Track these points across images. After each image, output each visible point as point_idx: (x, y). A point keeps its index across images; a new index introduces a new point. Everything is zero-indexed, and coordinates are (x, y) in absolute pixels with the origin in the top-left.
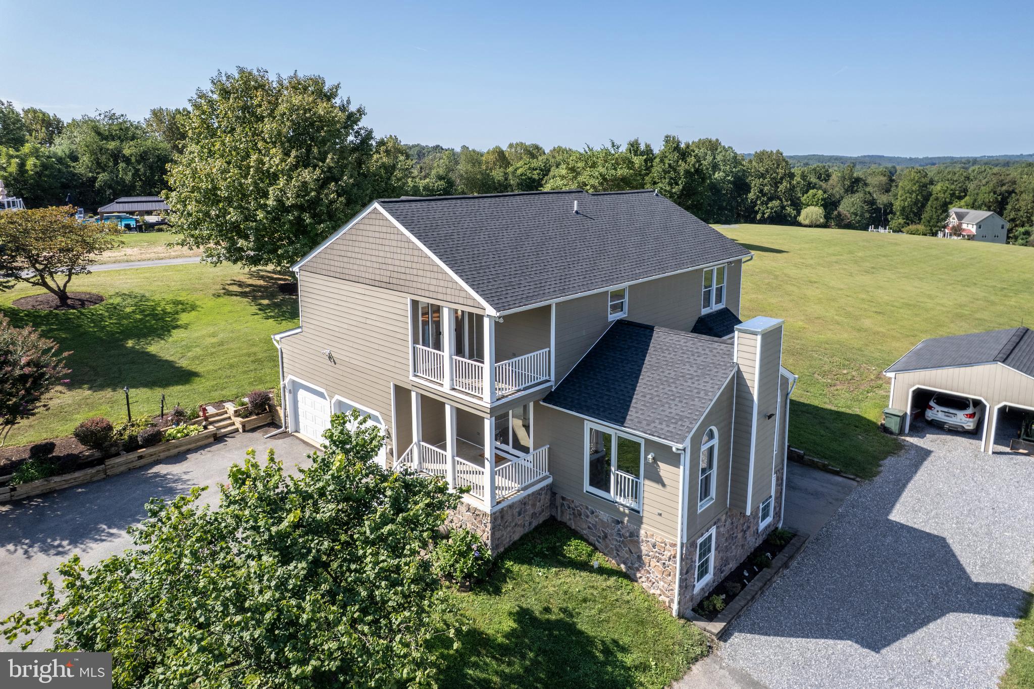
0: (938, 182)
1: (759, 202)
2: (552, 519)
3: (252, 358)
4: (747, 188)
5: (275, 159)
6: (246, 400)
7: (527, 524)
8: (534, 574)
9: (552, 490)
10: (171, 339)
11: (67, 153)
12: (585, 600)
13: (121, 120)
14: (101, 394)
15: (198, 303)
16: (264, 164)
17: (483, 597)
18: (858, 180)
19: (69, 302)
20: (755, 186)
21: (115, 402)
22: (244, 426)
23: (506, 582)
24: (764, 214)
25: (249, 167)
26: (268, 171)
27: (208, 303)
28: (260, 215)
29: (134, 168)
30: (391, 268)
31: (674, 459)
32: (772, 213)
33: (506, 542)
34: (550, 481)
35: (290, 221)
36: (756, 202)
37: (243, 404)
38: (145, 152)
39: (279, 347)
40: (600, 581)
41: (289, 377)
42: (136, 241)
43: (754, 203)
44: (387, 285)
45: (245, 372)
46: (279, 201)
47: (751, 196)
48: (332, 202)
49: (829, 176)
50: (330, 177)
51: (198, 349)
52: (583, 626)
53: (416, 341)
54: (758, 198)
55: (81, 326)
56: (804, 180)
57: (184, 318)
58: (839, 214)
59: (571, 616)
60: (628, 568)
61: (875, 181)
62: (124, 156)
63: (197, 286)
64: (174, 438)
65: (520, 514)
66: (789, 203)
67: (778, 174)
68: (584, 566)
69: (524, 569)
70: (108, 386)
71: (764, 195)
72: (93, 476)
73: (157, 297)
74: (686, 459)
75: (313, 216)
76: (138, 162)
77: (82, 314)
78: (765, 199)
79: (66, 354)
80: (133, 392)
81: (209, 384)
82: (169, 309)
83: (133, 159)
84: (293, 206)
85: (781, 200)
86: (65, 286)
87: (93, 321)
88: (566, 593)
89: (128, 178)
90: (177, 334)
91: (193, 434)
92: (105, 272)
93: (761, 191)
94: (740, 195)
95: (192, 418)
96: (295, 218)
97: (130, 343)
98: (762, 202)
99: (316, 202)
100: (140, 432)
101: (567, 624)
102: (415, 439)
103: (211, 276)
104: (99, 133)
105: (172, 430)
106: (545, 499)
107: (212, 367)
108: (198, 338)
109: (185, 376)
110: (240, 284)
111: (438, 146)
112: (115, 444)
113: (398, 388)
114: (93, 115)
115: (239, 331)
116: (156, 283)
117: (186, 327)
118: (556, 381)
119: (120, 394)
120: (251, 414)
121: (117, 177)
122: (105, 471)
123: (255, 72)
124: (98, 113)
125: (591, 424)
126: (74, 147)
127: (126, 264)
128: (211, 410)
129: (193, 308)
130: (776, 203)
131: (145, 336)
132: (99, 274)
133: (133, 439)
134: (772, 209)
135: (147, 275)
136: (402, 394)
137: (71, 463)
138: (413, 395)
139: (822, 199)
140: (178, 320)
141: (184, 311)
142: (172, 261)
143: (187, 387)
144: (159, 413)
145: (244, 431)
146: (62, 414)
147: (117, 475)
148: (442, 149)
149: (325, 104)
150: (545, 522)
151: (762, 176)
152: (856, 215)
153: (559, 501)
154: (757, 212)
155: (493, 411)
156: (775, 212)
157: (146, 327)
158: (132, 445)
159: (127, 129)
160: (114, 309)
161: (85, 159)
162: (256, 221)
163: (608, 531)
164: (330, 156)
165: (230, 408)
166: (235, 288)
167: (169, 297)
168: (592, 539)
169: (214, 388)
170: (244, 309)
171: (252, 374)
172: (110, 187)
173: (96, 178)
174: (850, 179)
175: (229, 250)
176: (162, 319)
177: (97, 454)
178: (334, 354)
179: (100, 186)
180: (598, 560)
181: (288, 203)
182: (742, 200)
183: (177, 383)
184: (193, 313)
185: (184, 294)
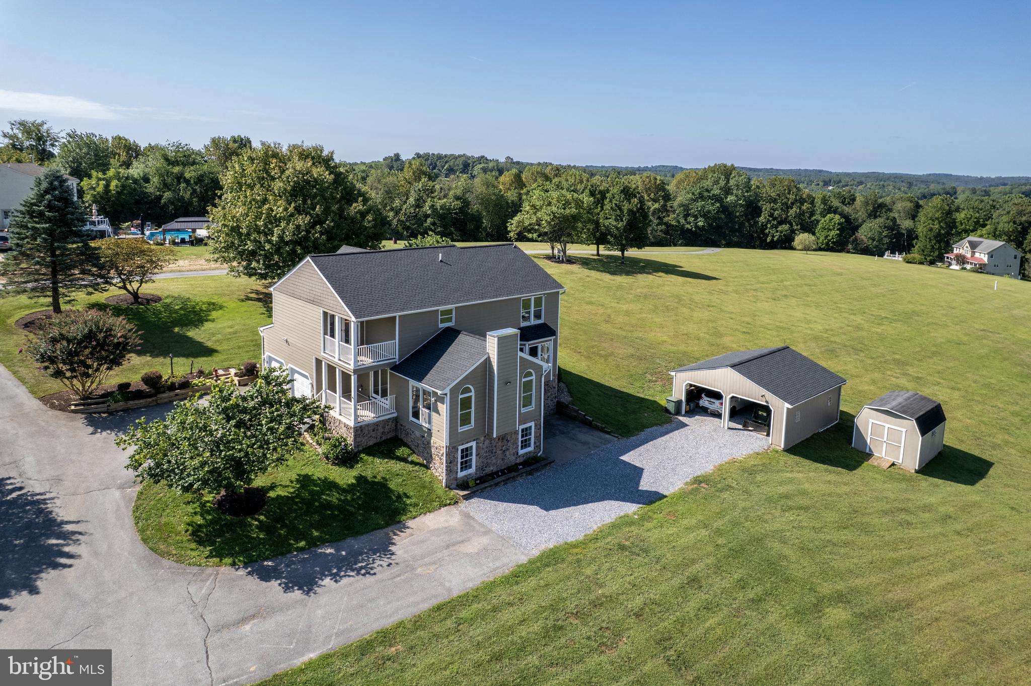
0: (963, 209)
1: (769, 226)
2: (397, 436)
3: (254, 343)
4: (757, 211)
5: (279, 209)
6: (242, 368)
7: (379, 437)
8: (375, 461)
9: (396, 420)
10: (203, 328)
11: (142, 175)
12: (397, 475)
13: (185, 149)
14: (157, 359)
15: (225, 304)
16: (273, 211)
17: (343, 469)
18: (882, 206)
19: (140, 300)
20: (766, 210)
21: (165, 364)
22: (239, 383)
23: (358, 463)
24: (773, 237)
25: (262, 213)
26: (275, 216)
27: (231, 304)
28: (267, 247)
29: (192, 188)
30: (314, 293)
31: (441, 399)
32: (780, 236)
33: (364, 445)
34: (395, 415)
35: (287, 251)
36: (766, 225)
37: (240, 369)
38: (202, 176)
39: (262, 335)
40: (410, 467)
41: (267, 353)
42: (188, 255)
43: (764, 226)
44: (312, 302)
45: (247, 352)
46: (281, 238)
47: (762, 219)
48: (316, 239)
49: (854, 200)
50: (318, 221)
51: (220, 336)
52: (392, 485)
53: (325, 333)
54: (769, 221)
55: (146, 317)
56: (825, 204)
57: (214, 314)
58: (856, 240)
59: (386, 480)
60: (427, 462)
61: (901, 206)
62: (185, 178)
63: (226, 292)
64: (197, 386)
65: (373, 431)
66: (799, 227)
67: (788, 199)
68: (404, 460)
69: (370, 459)
70: (161, 355)
71: (775, 219)
72: (150, 402)
73: (198, 299)
74: (448, 399)
75: (302, 249)
76: (196, 183)
77: (148, 309)
78: (775, 223)
79: (140, 333)
80: (175, 360)
81: (223, 357)
82: (204, 307)
83: (192, 182)
84: (290, 240)
85: (791, 224)
86: (138, 289)
87: (154, 314)
88: (388, 471)
89: (187, 196)
90: (207, 325)
91: (208, 384)
92: (164, 279)
93: (771, 215)
94: (753, 218)
95: (208, 375)
96: (290, 250)
97: (176, 330)
98: (772, 226)
99: (306, 238)
100: (177, 380)
101: (384, 484)
102: (324, 388)
103: (237, 285)
104: (166, 159)
105: (196, 381)
106: (391, 426)
107: (226, 347)
108: (220, 328)
109: (209, 352)
110: (257, 292)
111: (483, 157)
112: (163, 386)
113: (317, 359)
114: (163, 143)
115: (249, 325)
116: (198, 289)
117: (213, 321)
118: (400, 359)
119: (168, 360)
120: (244, 376)
121: (178, 195)
122: (156, 401)
123: (272, 145)
124: (168, 143)
125: (412, 383)
126: (147, 170)
127: (178, 273)
128: (220, 372)
129: (221, 307)
130: (785, 227)
131: (186, 325)
132: (160, 280)
133: (173, 384)
134: (781, 232)
135: (192, 282)
136: (319, 362)
137: (139, 394)
138: (323, 363)
139: (839, 224)
140: (209, 315)
141: (214, 309)
142: (211, 272)
143: (209, 358)
144: (189, 372)
145: (239, 385)
146: (134, 369)
147: (162, 404)
148: (487, 160)
149: (318, 170)
150: (391, 438)
151: (774, 201)
152: (874, 240)
153: (399, 427)
154: (767, 235)
155: (355, 371)
156: (784, 235)
157: (187, 319)
158: (172, 387)
159: (189, 156)
160: (167, 306)
161: (155, 180)
162: (265, 250)
163: (419, 442)
164: (318, 207)
165: (233, 371)
166: (253, 296)
167: (205, 299)
168: (413, 447)
169: (225, 360)
170: (256, 310)
171: (251, 353)
172: (173, 203)
173: (163, 196)
174: (874, 204)
175: (246, 268)
176: (199, 315)
177: (153, 391)
178: (289, 340)
179: (165, 202)
180: (414, 458)
181: (287, 239)
182: (755, 223)
183: (203, 356)
184: (220, 312)
185: (216, 297)
